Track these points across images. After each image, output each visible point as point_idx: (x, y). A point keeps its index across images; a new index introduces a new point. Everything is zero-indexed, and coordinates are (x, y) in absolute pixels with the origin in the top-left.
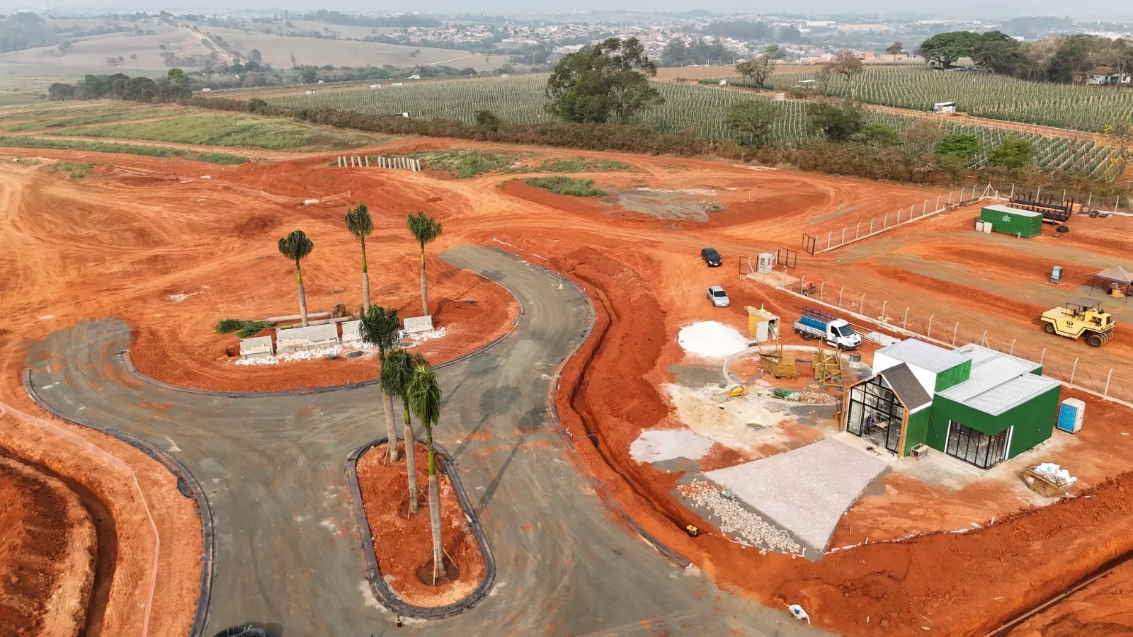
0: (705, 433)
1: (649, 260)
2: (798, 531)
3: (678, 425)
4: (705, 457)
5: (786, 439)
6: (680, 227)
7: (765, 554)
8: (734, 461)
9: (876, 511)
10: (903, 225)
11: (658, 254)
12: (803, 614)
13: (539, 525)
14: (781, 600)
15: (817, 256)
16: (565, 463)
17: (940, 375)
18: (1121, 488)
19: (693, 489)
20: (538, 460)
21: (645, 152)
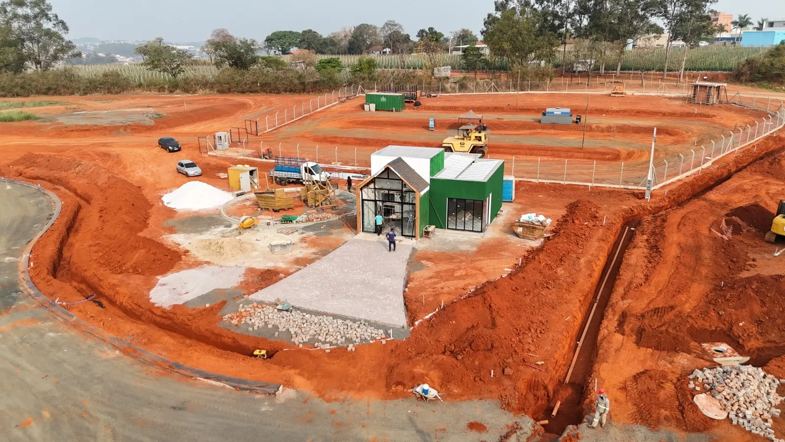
0: (232, 264)
1: (106, 156)
2: (373, 318)
3: (198, 264)
4: (241, 283)
5: (314, 250)
6: (129, 131)
7: (354, 349)
8: (274, 278)
9: (429, 281)
10: (315, 113)
11: (114, 150)
12: (433, 393)
13: (46, 414)
14: (400, 388)
15: (260, 136)
16: (65, 334)
17: (432, 160)
18: (576, 221)
19: (244, 314)
20: (23, 341)
21: (73, 93)
